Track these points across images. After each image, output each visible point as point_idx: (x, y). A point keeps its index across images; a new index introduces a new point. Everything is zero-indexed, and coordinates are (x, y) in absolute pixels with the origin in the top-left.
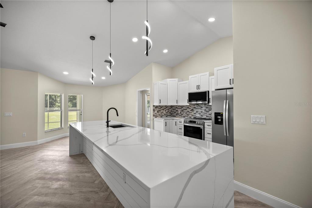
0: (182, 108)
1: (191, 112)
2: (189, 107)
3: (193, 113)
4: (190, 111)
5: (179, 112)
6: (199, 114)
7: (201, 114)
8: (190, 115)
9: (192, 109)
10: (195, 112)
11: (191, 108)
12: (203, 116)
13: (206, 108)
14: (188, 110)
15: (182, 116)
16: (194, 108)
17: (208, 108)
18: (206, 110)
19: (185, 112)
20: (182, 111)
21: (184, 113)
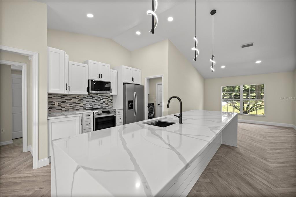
0: (63, 98)
1: (79, 102)
2: (75, 97)
3: (81, 104)
4: (77, 102)
5: (56, 104)
6: (90, 104)
7: (93, 104)
8: (77, 107)
9: (80, 99)
10: (85, 102)
11: (78, 97)
12: (95, 106)
13: (98, 97)
14: (74, 100)
15: (63, 109)
16: (83, 97)
17: (100, 97)
18: (98, 100)
19: (69, 103)
20: (63, 102)
21: (68, 105)
